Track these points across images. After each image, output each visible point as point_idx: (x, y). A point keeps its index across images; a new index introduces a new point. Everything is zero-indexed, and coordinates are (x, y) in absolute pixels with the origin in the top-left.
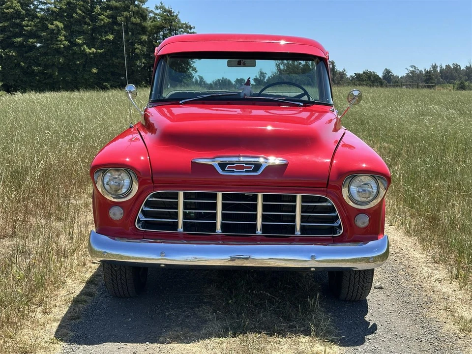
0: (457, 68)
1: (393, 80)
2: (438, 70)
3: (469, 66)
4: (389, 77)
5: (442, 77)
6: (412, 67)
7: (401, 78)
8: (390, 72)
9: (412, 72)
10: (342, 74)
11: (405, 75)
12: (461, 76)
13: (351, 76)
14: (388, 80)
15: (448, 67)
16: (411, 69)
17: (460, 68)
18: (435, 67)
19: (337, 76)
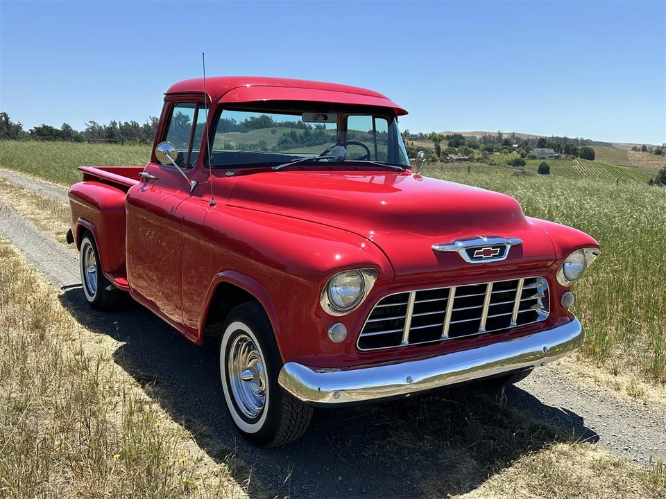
0: (135, 125)
1: (74, 136)
2: (118, 126)
3: (146, 123)
4: (68, 132)
5: (122, 133)
6: (91, 122)
7: (81, 133)
8: (69, 127)
9: (93, 128)
10: (18, 128)
11: (84, 130)
12: (140, 133)
13: (30, 130)
14: (66, 135)
15: (126, 123)
16: (91, 125)
17: (138, 125)
18: (114, 123)
19: (12, 129)
